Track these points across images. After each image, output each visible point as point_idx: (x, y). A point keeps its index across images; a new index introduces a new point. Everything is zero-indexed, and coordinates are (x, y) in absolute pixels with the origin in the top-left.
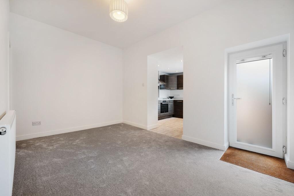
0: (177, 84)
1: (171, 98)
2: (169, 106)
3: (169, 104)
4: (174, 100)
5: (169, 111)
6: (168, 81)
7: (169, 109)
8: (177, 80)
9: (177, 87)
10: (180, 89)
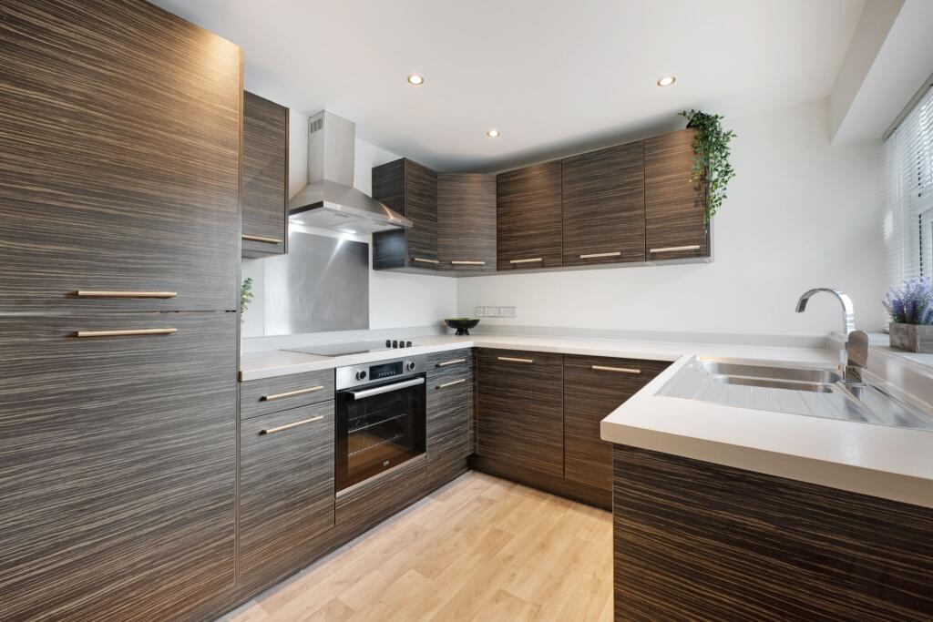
0: (499, 231)
1: (463, 327)
2: (432, 401)
3: (430, 386)
4: (474, 349)
5: (429, 441)
6: (433, 209)
7: (429, 429)
8: (499, 205)
9: (499, 252)
10: (515, 268)
